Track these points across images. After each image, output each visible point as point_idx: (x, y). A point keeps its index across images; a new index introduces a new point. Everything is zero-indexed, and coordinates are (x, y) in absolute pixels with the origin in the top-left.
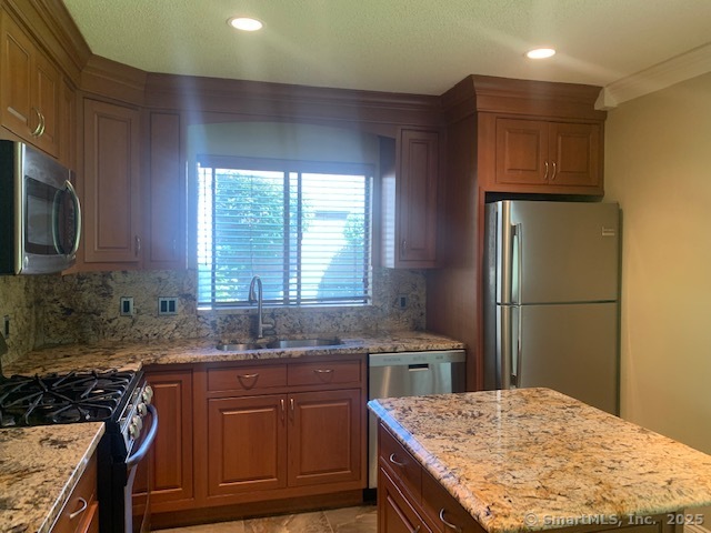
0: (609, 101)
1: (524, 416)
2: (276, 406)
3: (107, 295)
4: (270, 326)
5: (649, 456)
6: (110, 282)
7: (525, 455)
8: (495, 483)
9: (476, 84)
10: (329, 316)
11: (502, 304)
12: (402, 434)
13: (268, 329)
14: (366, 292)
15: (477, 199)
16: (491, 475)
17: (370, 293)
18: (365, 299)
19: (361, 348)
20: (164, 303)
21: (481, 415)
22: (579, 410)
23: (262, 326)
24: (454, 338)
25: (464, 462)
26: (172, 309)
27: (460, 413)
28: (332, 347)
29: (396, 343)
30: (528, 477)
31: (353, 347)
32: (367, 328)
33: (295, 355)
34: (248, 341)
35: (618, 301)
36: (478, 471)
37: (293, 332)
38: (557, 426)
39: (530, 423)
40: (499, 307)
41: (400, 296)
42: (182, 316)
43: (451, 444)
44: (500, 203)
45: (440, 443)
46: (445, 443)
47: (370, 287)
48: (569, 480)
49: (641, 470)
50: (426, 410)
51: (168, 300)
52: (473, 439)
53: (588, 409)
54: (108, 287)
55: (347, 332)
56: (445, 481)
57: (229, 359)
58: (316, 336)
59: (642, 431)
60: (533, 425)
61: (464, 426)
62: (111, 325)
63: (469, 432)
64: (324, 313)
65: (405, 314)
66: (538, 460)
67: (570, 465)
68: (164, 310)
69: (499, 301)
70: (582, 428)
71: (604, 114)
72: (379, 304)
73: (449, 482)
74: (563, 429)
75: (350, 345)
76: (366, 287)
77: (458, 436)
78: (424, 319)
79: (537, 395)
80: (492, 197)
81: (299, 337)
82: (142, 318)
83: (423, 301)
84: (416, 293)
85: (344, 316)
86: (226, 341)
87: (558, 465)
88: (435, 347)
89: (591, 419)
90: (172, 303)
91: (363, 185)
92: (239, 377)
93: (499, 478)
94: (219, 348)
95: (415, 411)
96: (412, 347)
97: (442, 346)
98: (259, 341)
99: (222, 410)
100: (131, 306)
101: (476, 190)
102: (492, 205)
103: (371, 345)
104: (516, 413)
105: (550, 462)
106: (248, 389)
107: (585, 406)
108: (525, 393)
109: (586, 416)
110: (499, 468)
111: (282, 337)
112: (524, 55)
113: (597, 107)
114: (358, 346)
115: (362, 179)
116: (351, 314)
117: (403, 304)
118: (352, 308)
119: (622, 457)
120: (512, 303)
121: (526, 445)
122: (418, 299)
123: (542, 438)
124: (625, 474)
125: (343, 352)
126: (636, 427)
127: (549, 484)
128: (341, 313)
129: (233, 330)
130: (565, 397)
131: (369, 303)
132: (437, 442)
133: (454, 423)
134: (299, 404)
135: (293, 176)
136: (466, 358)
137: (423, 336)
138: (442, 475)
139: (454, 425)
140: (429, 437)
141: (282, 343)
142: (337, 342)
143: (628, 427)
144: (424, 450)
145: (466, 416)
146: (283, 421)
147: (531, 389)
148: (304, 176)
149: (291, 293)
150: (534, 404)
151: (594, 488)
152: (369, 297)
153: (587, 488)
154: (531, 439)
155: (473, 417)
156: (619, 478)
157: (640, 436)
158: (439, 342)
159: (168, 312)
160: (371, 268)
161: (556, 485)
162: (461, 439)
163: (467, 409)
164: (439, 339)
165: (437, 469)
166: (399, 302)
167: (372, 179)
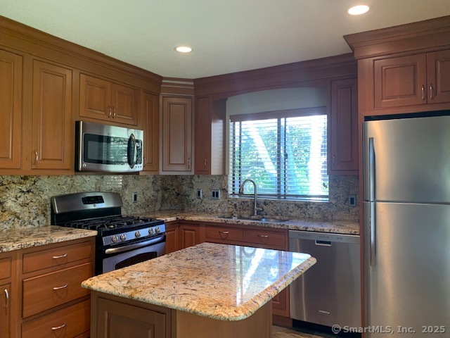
3: (192, 188)
6: (193, 182)
20: (214, 193)
23: (256, 209)
26: (217, 196)
41: (350, 197)
42: (221, 200)
51: (215, 191)
54: (192, 184)
62: (193, 202)
65: (354, 210)
68: (214, 196)
72: (334, 202)
82: (205, 200)
90: (217, 193)
100: (201, 194)
117: (352, 202)
159: (215, 197)
166: (350, 201)
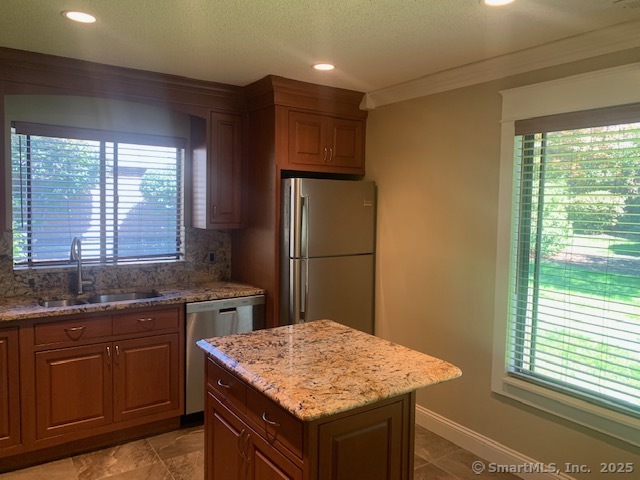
0: (369, 104)
1: (316, 341)
2: (102, 353)
4: (90, 283)
5: (396, 360)
7: (320, 368)
8: (302, 388)
9: (274, 83)
10: (145, 271)
11: (294, 258)
12: (229, 362)
13: (87, 285)
14: (178, 249)
15: (275, 175)
16: (299, 384)
17: (182, 250)
18: (178, 256)
19: (179, 299)
21: (285, 343)
22: (351, 334)
23: (81, 283)
24: (255, 286)
25: (280, 377)
27: (270, 343)
28: (153, 299)
29: (209, 293)
30: (323, 382)
31: (172, 298)
32: (179, 281)
33: (119, 308)
34: (69, 297)
35: (373, 254)
36: (291, 382)
37: (112, 287)
38: (338, 347)
39: (320, 346)
40: (292, 261)
41: (210, 253)
43: (268, 366)
44: (293, 180)
45: (260, 367)
46: (264, 366)
47: (182, 245)
48: (349, 381)
49: (392, 370)
50: (245, 344)
52: (283, 361)
53: (357, 333)
55: (162, 285)
56: (267, 391)
57: (56, 314)
58: (134, 290)
59: (392, 345)
60: (322, 347)
61: (275, 353)
63: (280, 356)
64: (141, 269)
65: (214, 267)
66: (329, 371)
67: (349, 371)
69: (292, 255)
70: (354, 347)
71: (366, 113)
72: (191, 260)
73: (271, 392)
74: (342, 348)
75: (168, 297)
76: (178, 245)
77: (272, 360)
78: (229, 271)
79: (322, 326)
80: (287, 174)
81: (118, 291)
83: (229, 256)
84: (224, 249)
85: (159, 270)
86: (46, 298)
87: (342, 372)
88: (241, 294)
89: (359, 339)
91: (175, 155)
92: (66, 330)
93: (304, 385)
94: (42, 305)
95: (236, 345)
96: (223, 295)
97: (247, 293)
98: (79, 297)
99: (48, 361)
101: (274, 167)
102: (287, 181)
103: (188, 295)
104: (310, 340)
105: (336, 371)
106: (75, 340)
107: (354, 331)
108: (315, 325)
109: (356, 338)
110: (304, 379)
111: (102, 292)
112: (312, 66)
113: (361, 107)
114: (176, 297)
115: (175, 150)
116: (166, 269)
117: (212, 258)
118: (167, 264)
119: (380, 362)
120: (301, 257)
121: (319, 361)
122: (225, 255)
123: (330, 355)
124: (382, 373)
125: (164, 303)
126: (388, 343)
127: (337, 384)
128: (156, 268)
129: (52, 288)
130: (342, 326)
131: (182, 259)
132: (259, 366)
133: (267, 351)
134: (124, 350)
135: (109, 145)
136: (266, 301)
137: (229, 285)
138: (265, 388)
139: (267, 352)
140: (251, 363)
141: (103, 298)
142: (154, 294)
143: (383, 343)
144: (248, 372)
145: (275, 345)
146: (109, 366)
147: (319, 322)
148: (120, 145)
149: (108, 252)
150: (321, 332)
151: (365, 384)
152: (181, 254)
153: (360, 384)
154: (323, 357)
155: (280, 344)
156: (379, 376)
157: (390, 348)
158: (244, 290)
160: (183, 228)
161: (341, 385)
162: (274, 362)
163: (275, 340)
164: (244, 287)
165: (260, 384)
166: (209, 258)
167: (183, 150)
